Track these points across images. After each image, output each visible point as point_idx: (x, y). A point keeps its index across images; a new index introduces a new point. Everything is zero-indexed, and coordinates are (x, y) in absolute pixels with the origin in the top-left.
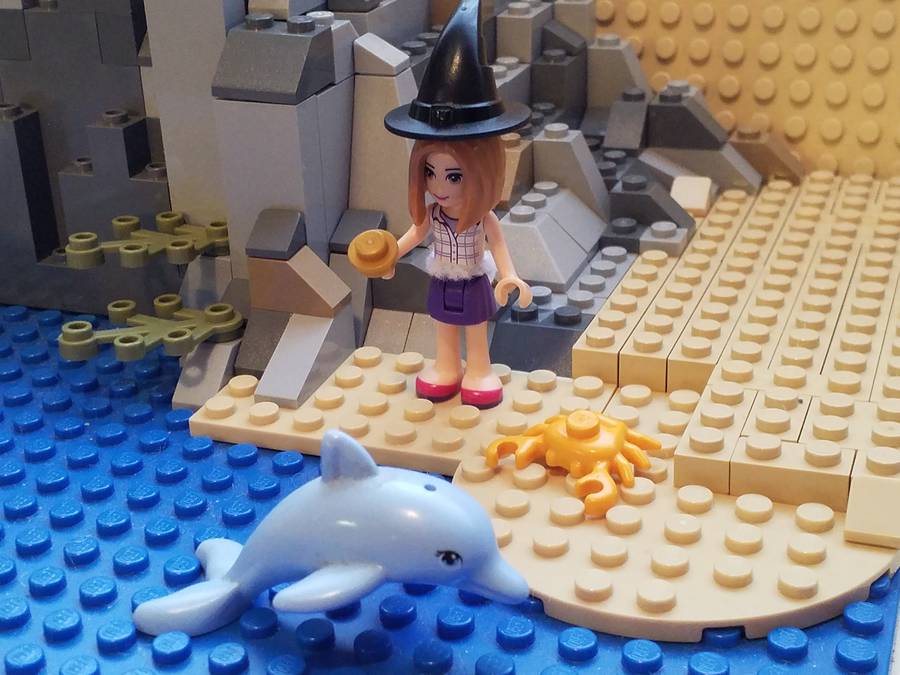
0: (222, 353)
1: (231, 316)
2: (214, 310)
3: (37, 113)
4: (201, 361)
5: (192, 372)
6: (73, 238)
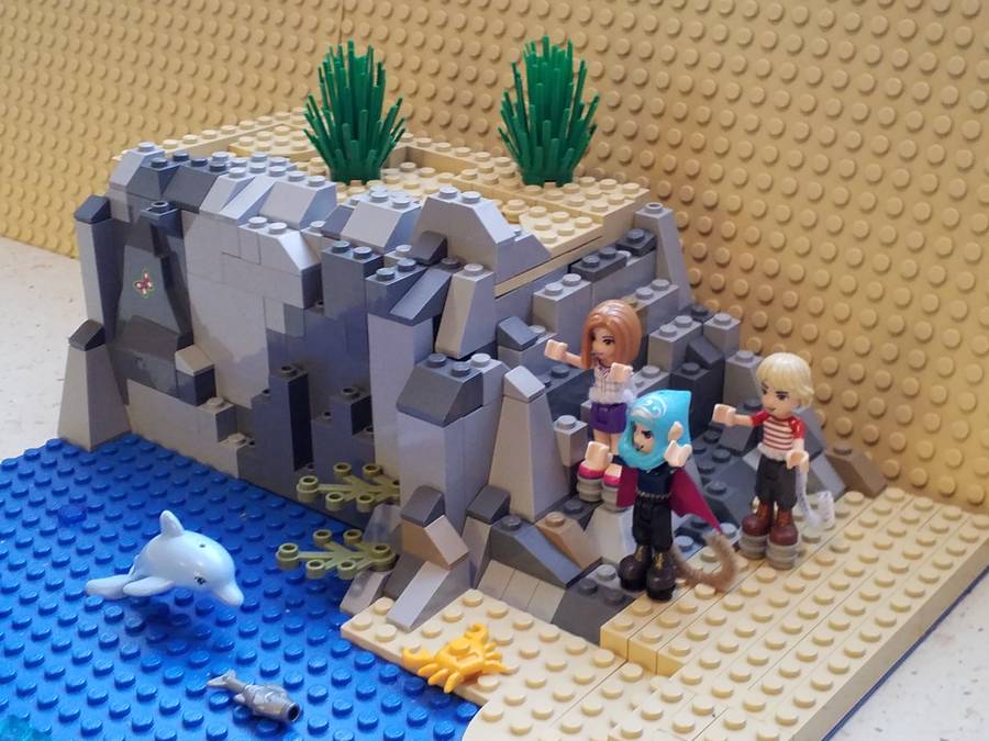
0: (377, 579)
1: (389, 553)
2: (377, 548)
3: (307, 375)
4: (364, 581)
5: (357, 588)
6: (302, 480)
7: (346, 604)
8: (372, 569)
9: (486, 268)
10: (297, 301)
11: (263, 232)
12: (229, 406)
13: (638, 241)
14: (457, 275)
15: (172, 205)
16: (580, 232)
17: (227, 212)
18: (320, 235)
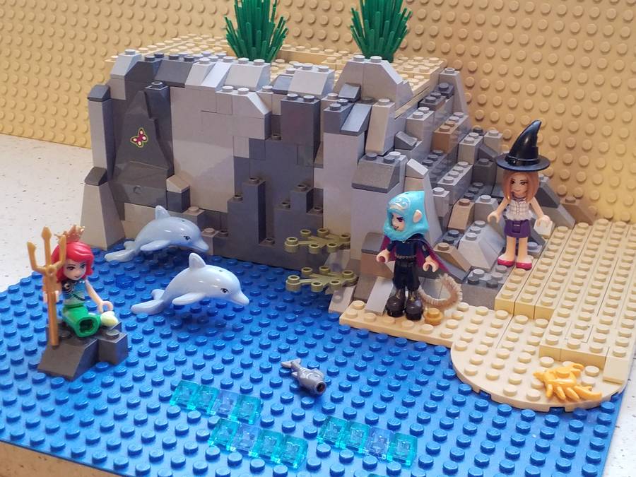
0: (349, 291)
1: (352, 276)
2: (346, 273)
3: (265, 182)
4: (341, 294)
5: (337, 297)
6: (288, 239)
7: (333, 307)
8: (345, 285)
9: (391, 101)
10: (260, 134)
11: (234, 93)
12: (201, 211)
13: (446, 89)
14: (375, 105)
15: (165, 83)
16: (421, 84)
17: (207, 83)
18: (272, 93)
